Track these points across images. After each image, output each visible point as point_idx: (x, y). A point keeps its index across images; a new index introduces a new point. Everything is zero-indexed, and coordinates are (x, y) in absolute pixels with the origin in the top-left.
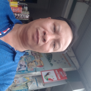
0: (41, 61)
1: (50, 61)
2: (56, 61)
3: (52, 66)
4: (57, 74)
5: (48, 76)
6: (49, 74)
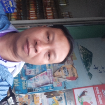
0: (74, 69)
1: (89, 69)
2: (98, 69)
3: (91, 78)
4: (98, 95)
5: (82, 97)
6: (86, 93)
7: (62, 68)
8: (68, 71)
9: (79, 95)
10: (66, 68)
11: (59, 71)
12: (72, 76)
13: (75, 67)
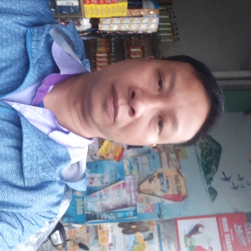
0: (180, 178)
1: (211, 179)
2: (231, 180)
3: (213, 200)
4: (224, 233)
5: (194, 236)
6: (200, 229)
7: (156, 174)
8: (167, 182)
9: (187, 232)
10: (164, 175)
11: (150, 181)
12: (176, 192)
13: (183, 174)
